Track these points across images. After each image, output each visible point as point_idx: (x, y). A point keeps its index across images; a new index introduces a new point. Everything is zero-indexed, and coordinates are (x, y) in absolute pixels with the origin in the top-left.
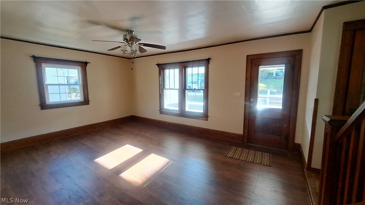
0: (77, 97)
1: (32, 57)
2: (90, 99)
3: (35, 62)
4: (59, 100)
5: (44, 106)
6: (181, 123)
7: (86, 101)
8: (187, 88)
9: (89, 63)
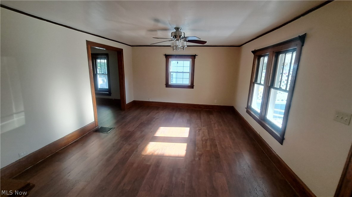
0: (187, 82)
1: (164, 55)
2: (194, 85)
3: (166, 58)
4: (182, 83)
5: (167, 85)
6: (258, 132)
7: (192, 86)
8: (275, 87)
9: (197, 55)
